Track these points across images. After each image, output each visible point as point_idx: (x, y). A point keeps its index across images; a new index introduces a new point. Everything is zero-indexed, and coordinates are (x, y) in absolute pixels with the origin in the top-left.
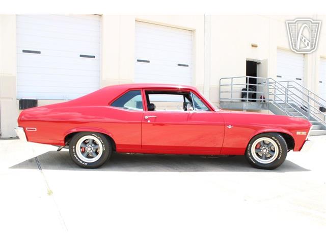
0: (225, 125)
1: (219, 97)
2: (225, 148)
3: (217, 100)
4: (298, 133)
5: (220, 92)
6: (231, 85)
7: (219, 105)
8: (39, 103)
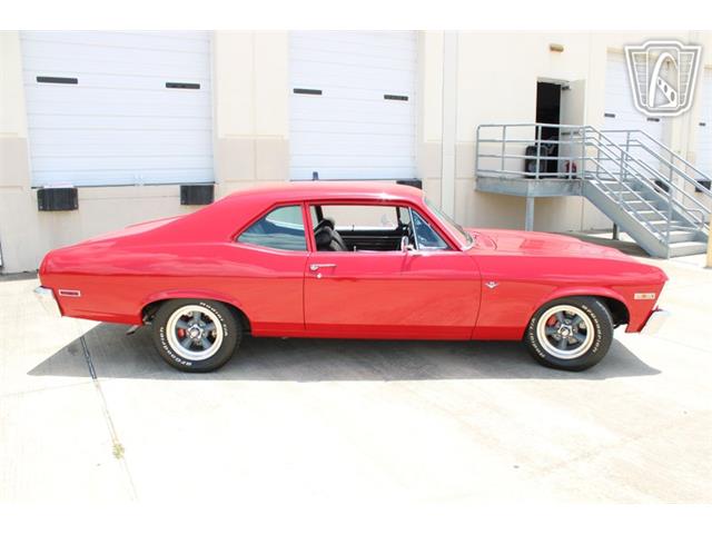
0: (481, 280)
1: (477, 166)
2: (480, 328)
3: (471, 173)
4: (638, 296)
5: (477, 156)
6: (503, 141)
7: (475, 183)
8: (81, 194)
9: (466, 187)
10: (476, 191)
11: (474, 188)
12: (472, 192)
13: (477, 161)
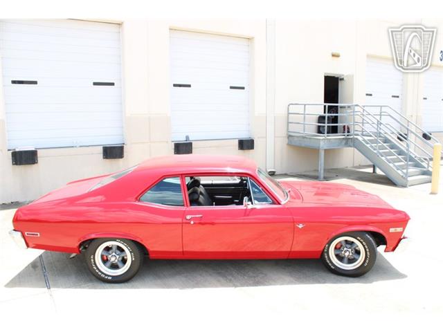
0: (294, 223)
1: (288, 129)
2: (294, 252)
3: (284, 133)
4: (392, 230)
5: (288, 123)
6: (304, 114)
7: (287, 140)
8: (40, 153)
9: (282, 142)
10: (288, 144)
11: (287, 142)
12: (285, 146)
13: (288, 125)
